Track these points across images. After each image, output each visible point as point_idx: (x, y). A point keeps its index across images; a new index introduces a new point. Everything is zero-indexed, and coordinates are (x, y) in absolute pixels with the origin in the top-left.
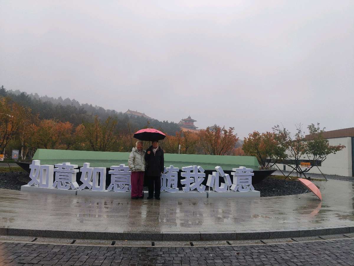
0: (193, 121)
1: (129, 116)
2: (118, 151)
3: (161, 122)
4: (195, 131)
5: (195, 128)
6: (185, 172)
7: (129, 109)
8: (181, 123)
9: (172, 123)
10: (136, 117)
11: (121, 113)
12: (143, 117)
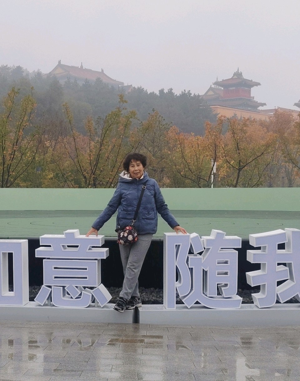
0: (250, 85)
1: (62, 82)
2: (39, 186)
3: (152, 94)
4: (258, 117)
5: (254, 106)
6: (259, 248)
7: (60, 62)
8: (211, 93)
9: (185, 96)
10: (81, 83)
11: (39, 74)
12: (99, 81)
